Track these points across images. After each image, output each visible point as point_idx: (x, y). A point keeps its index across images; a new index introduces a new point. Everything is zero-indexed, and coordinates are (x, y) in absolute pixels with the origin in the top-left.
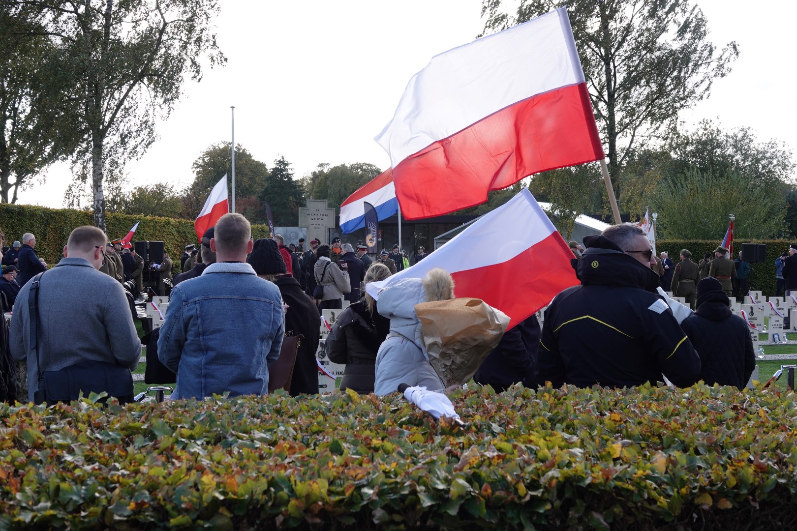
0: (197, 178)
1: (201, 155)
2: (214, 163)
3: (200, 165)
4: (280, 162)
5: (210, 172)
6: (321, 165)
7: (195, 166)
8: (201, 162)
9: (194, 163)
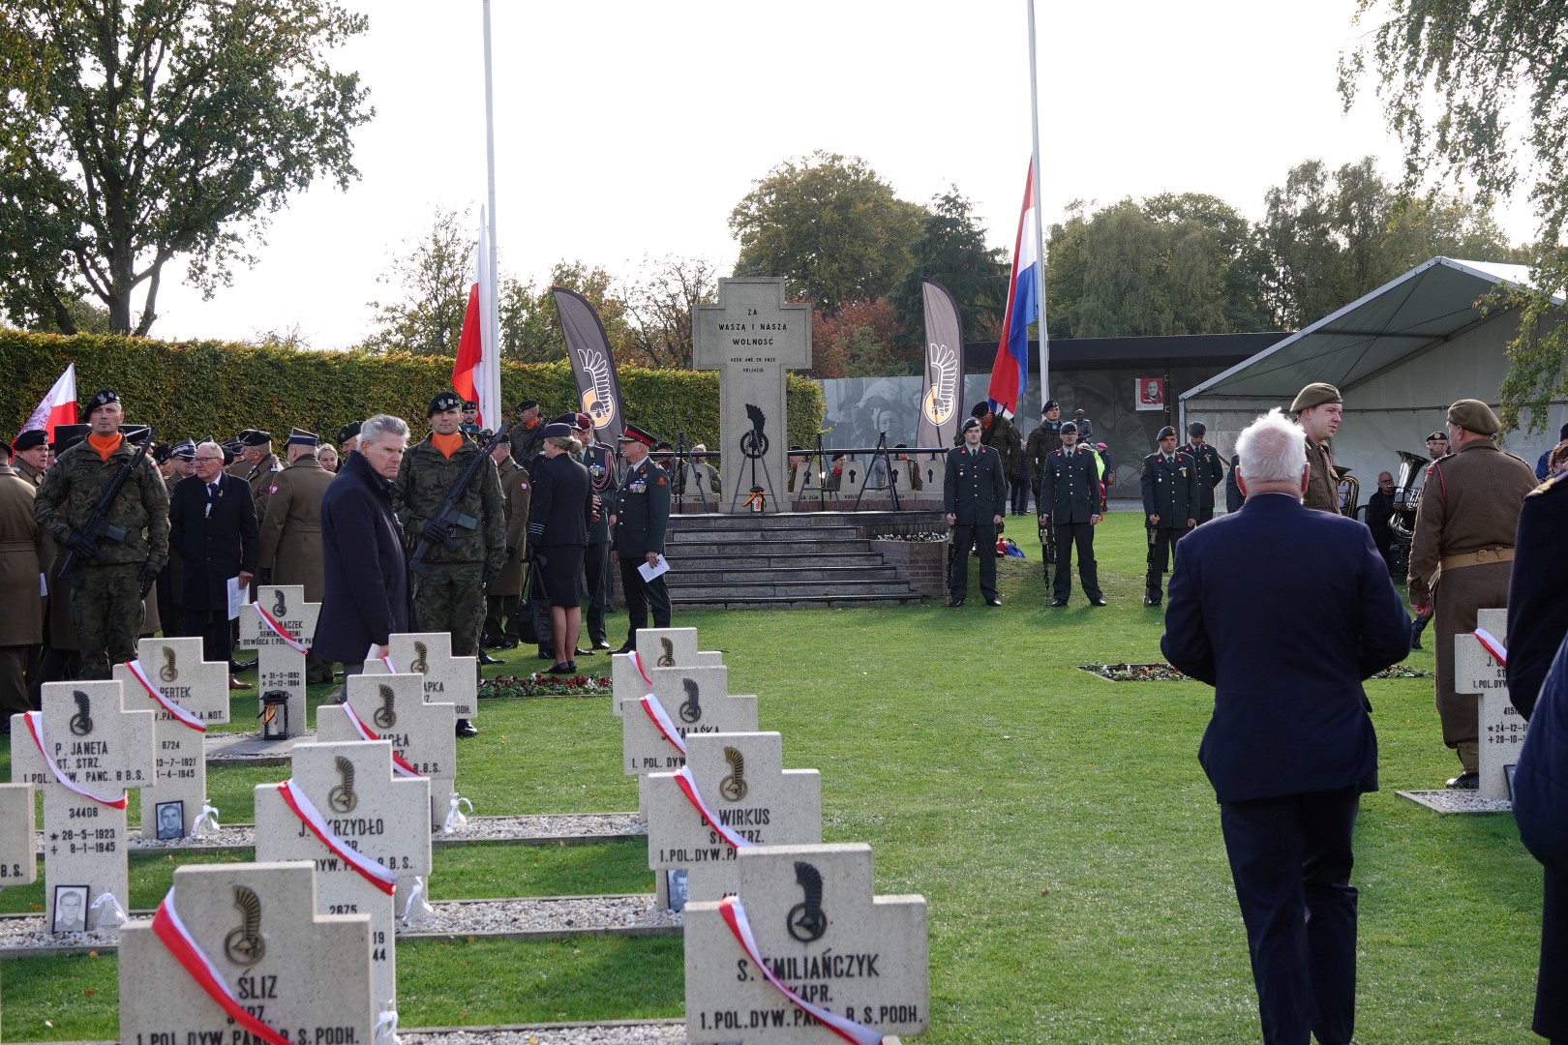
0: (744, 254)
1: (756, 188)
2: (788, 210)
3: (753, 219)
4: (948, 199)
5: (778, 234)
6: (1072, 206)
7: (739, 218)
8: (754, 209)
9: (736, 213)
